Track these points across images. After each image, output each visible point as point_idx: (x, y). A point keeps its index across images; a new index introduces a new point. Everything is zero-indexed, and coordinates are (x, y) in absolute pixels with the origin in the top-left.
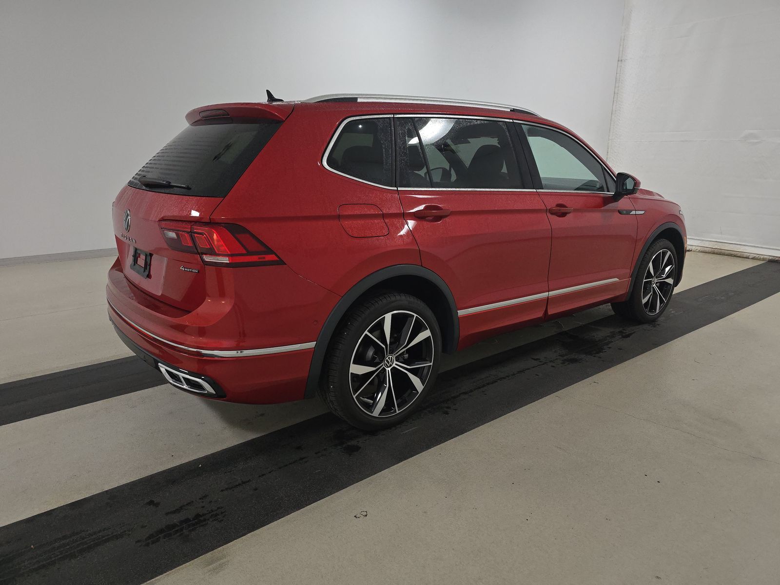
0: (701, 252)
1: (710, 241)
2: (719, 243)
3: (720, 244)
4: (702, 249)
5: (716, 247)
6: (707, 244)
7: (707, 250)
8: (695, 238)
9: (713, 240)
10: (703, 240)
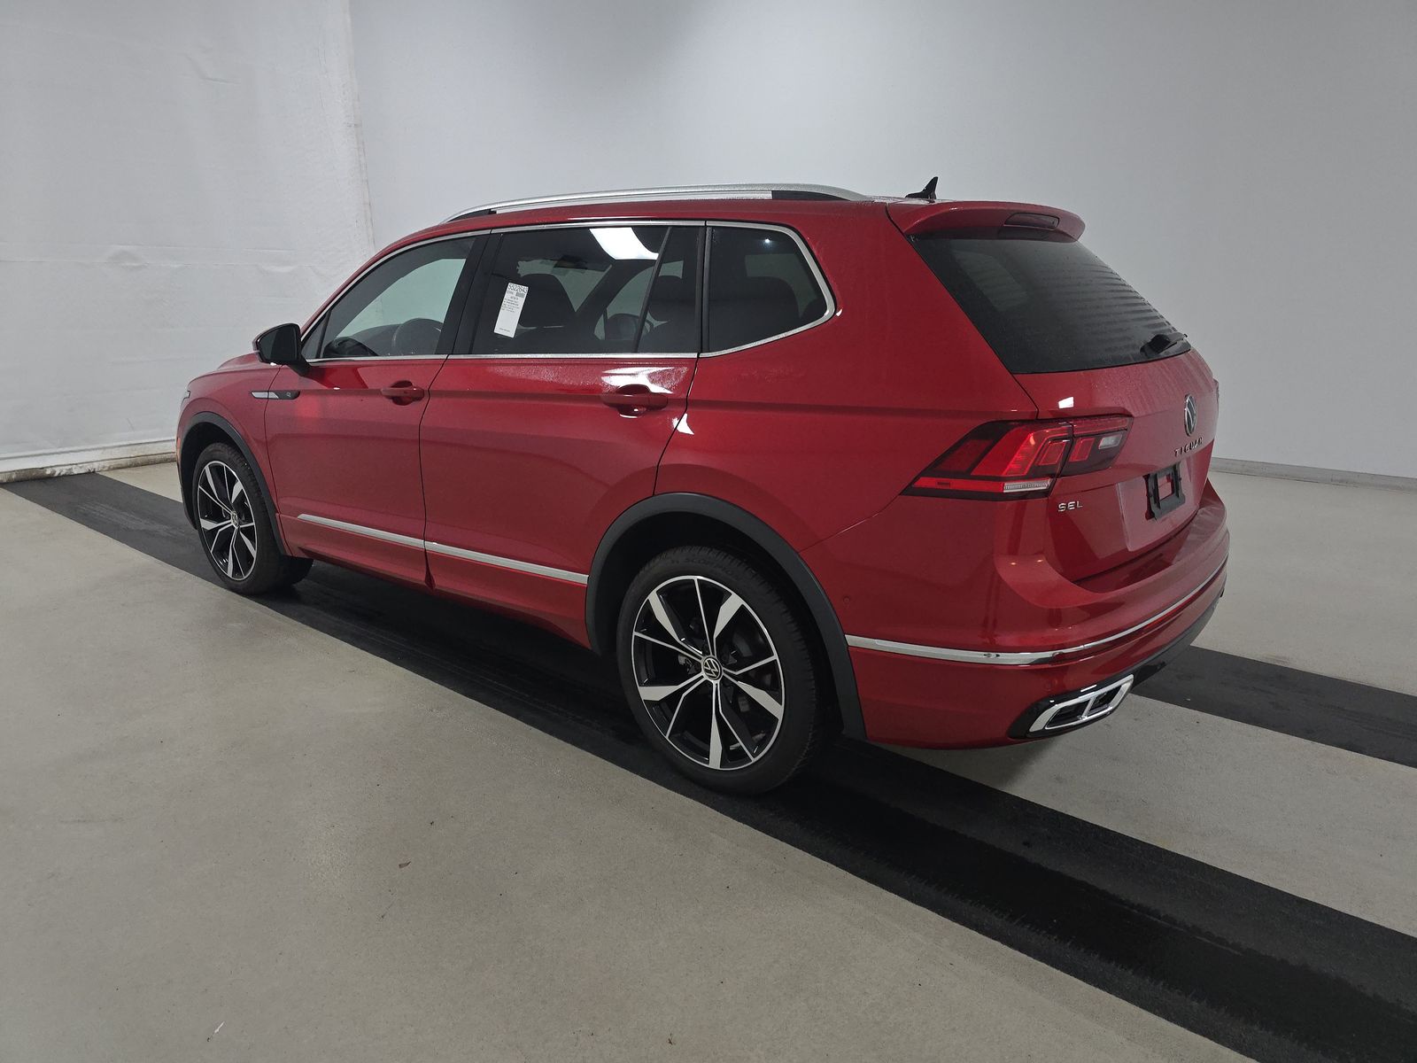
0: (114, 469)
1: (120, 446)
2: (135, 447)
3: (139, 447)
4: (113, 463)
5: (136, 453)
6: (117, 453)
7: (123, 462)
8: (90, 447)
9: (125, 443)
10: (104, 448)
